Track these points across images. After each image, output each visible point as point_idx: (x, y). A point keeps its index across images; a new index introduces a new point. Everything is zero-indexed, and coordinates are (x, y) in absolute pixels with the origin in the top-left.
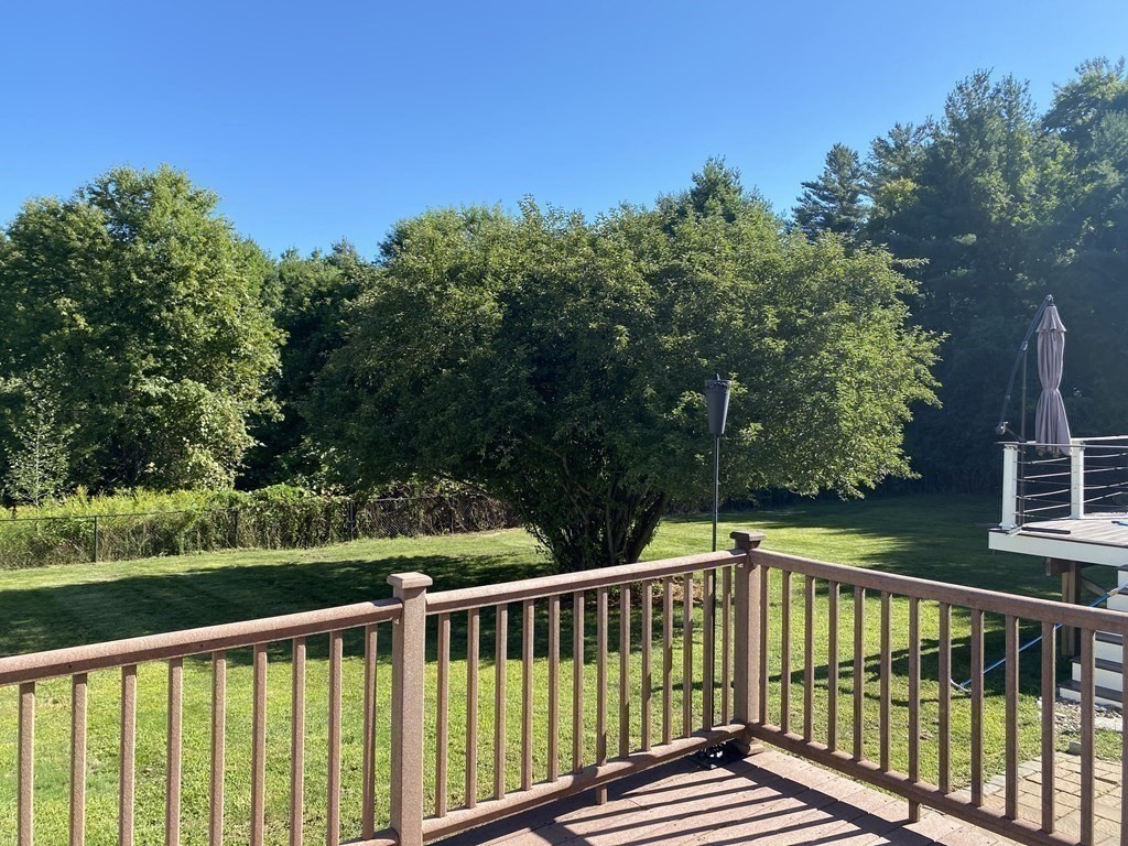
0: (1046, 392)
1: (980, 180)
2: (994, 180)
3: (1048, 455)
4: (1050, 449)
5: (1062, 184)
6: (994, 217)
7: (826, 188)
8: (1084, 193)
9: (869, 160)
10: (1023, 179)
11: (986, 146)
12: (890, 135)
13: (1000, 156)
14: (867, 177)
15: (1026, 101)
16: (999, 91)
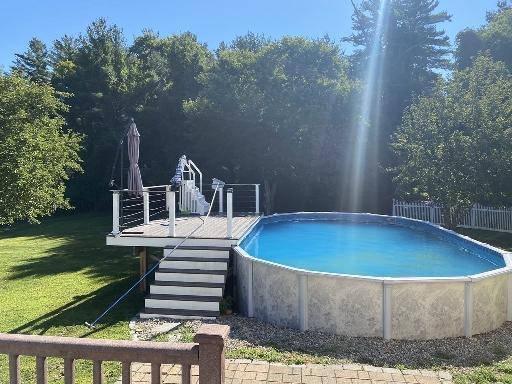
0: (132, 166)
1: (104, 68)
2: (110, 69)
3: (134, 196)
4: (134, 193)
5: (137, 77)
6: (111, 87)
7: (28, 59)
8: (146, 82)
9: (52, 50)
10: (123, 72)
11: (106, 53)
12: (63, 39)
13: (112, 59)
14: (51, 57)
15: (122, 38)
16: (111, 30)
